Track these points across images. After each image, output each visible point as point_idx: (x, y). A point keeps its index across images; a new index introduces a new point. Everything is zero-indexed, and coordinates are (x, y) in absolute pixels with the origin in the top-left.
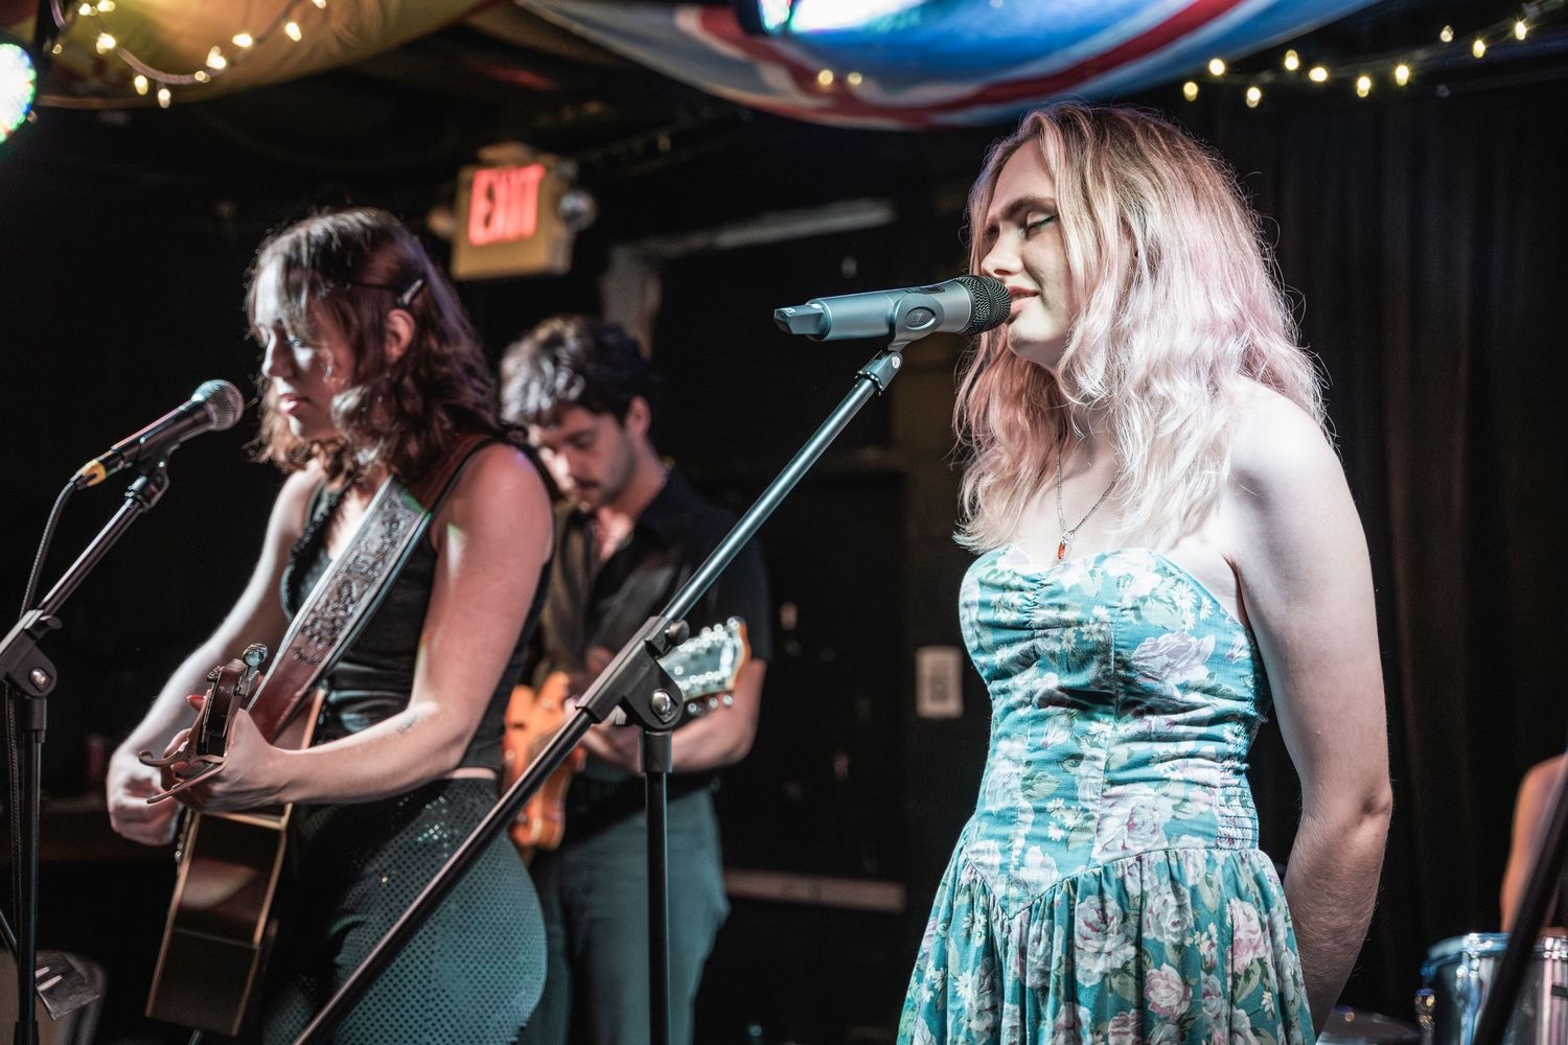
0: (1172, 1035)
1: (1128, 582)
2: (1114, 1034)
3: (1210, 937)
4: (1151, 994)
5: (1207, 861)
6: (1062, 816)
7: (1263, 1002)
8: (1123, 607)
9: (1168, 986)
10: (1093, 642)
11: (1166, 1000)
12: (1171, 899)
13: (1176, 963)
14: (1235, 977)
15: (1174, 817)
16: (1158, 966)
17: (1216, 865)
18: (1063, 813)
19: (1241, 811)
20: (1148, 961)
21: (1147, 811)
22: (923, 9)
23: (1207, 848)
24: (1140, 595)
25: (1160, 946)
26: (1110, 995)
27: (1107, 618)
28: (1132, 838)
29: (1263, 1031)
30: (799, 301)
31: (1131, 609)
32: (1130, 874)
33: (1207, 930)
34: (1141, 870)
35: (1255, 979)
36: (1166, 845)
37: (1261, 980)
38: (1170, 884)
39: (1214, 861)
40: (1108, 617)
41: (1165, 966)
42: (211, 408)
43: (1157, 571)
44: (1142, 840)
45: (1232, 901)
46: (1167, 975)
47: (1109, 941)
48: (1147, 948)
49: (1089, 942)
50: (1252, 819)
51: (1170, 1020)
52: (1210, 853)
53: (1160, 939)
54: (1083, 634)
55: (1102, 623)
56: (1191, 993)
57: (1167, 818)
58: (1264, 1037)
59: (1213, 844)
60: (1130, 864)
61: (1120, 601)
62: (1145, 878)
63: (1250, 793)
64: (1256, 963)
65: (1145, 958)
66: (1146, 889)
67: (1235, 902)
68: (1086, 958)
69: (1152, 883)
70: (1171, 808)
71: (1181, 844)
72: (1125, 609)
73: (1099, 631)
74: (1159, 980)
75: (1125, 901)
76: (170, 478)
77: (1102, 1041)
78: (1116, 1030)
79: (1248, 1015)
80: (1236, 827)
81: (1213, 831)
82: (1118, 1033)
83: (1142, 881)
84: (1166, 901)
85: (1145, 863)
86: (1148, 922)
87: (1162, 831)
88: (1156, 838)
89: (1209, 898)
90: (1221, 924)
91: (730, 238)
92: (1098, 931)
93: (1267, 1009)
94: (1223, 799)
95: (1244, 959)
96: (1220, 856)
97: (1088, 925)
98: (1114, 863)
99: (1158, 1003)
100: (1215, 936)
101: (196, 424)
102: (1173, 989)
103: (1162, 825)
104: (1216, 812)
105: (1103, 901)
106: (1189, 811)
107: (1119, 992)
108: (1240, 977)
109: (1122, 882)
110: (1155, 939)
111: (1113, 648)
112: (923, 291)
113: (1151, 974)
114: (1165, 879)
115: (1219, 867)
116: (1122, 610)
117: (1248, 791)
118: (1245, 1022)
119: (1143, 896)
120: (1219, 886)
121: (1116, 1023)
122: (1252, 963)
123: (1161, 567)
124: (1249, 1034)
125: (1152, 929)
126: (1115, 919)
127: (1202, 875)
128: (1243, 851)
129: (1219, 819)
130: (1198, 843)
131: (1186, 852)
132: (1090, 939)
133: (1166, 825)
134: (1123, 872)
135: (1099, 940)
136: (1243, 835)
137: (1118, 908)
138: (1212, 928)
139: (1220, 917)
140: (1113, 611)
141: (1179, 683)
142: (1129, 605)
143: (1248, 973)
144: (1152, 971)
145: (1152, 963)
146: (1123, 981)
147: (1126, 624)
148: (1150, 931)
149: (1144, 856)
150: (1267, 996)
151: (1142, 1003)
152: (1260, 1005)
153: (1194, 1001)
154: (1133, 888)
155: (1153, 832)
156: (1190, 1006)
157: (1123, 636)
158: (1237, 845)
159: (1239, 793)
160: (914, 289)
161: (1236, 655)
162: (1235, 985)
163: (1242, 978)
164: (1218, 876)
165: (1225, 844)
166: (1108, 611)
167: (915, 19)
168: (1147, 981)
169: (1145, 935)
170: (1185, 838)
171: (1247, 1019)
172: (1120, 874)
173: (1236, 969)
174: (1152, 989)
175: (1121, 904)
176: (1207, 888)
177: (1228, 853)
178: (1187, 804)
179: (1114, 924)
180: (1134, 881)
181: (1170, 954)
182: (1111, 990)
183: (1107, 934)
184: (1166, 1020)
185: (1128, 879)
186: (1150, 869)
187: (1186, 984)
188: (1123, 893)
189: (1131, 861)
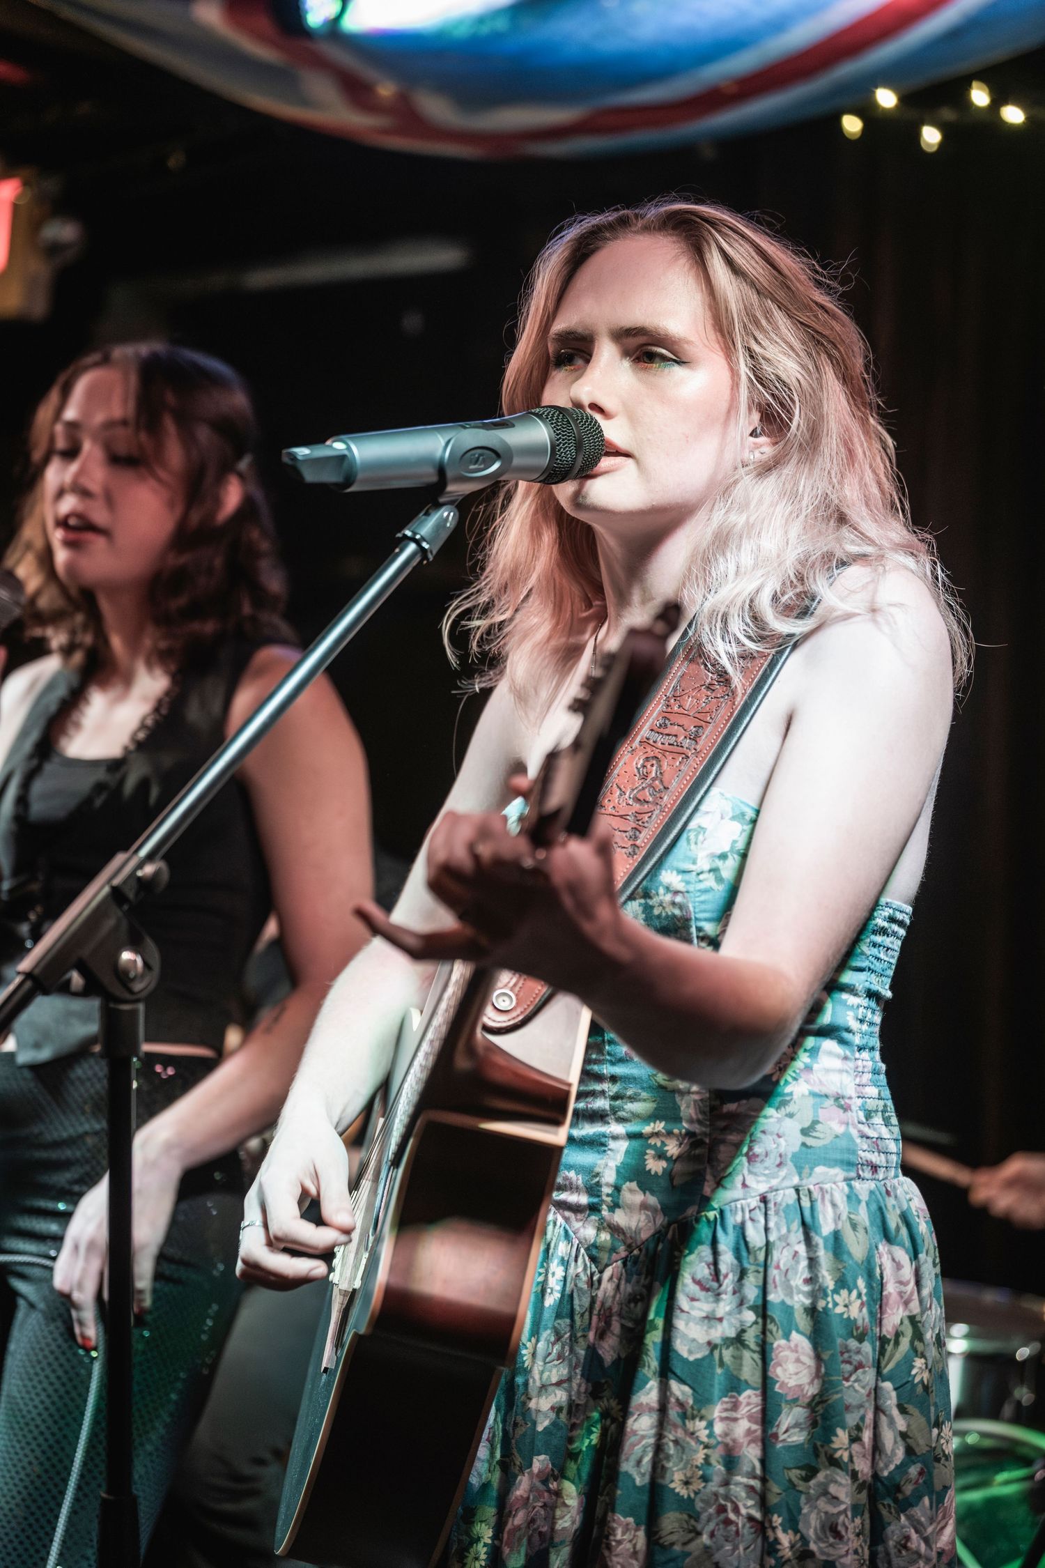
0: (802, 1420)
1: (701, 837)
2: (722, 1419)
3: (859, 1296)
4: (779, 1371)
5: (849, 1197)
6: (663, 1142)
7: (914, 1372)
8: (699, 871)
9: (798, 1360)
10: (667, 916)
11: (794, 1377)
12: (802, 1249)
13: (808, 1333)
14: (883, 1341)
15: (804, 1144)
16: (787, 1336)
17: (859, 1202)
18: (663, 1139)
19: (885, 1132)
20: (774, 1329)
21: (770, 1138)
22: (513, 11)
23: (847, 1180)
24: (719, 852)
25: (788, 1310)
26: (719, 1371)
27: (681, 887)
28: (755, 1174)
29: (910, 1408)
30: (317, 438)
31: (710, 871)
32: (752, 1219)
33: (856, 1286)
34: (766, 1214)
35: (905, 1343)
36: (796, 1180)
37: (912, 1343)
38: (801, 1230)
39: (856, 1196)
40: (683, 884)
41: (795, 1336)
43: (733, 818)
44: (765, 1175)
45: (880, 1247)
46: (796, 1346)
47: (722, 1304)
48: (774, 1313)
49: (696, 1304)
50: (896, 1140)
51: (800, 1403)
52: (850, 1186)
53: (789, 1302)
54: (652, 907)
55: (676, 892)
56: (823, 1370)
57: (796, 1147)
58: (912, 1415)
59: (853, 1174)
60: (752, 1207)
61: (694, 862)
62: (771, 1224)
63: (892, 1107)
64: (907, 1322)
65: (771, 1326)
66: (772, 1238)
67: (884, 1247)
68: (691, 1324)
69: (779, 1229)
70: (799, 1132)
71: (813, 1180)
72: (702, 873)
73: (673, 904)
74: (787, 1353)
75: (744, 1253)
77: (706, 1428)
78: (725, 1415)
79: (896, 1389)
80: (879, 1152)
81: (853, 1158)
82: (727, 1419)
83: (767, 1229)
84: (796, 1253)
85: (771, 1205)
86: (774, 1282)
87: (790, 1164)
88: (783, 1172)
89: (856, 1246)
90: (870, 1275)
92: (708, 1290)
93: (917, 1380)
94: (861, 1115)
95: (894, 1317)
96: (863, 1188)
97: (697, 1282)
98: (733, 1204)
99: (786, 1381)
100: (864, 1291)
102: (804, 1364)
103: (790, 1156)
104: (854, 1133)
105: (715, 1253)
106: (821, 1136)
107: (732, 1368)
108: (889, 1341)
109: (741, 1228)
110: (783, 1302)
111: (693, 924)
112: (486, 427)
113: (779, 1346)
114: (796, 1224)
115: (863, 1204)
116: (698, 874)
117: (890, 1103)
118: (890, 1399)
119: (768, 1246)
120: (866, 1229)
121: (725, 1406)
122: (902, 1323)
123: (738, 812)
124: (895, 1412)
125: (779, 1289)
126: (731, 1276)
127: (844, 1217)
128: (887, 1181)
129: (858, 1141)
130: (836, 1175)
131: (821, 1189)
132: (698, 1300)
133: (795, 1156)
134: (743, 1216)
135: (708, 1302)
136: (887, 1162)
137: (735, 1262)
138: (861, 1283)
139: (870, 1270)
140: (687, 877)
142: (706, 867)
143: (898, 1335)
144: (779, 1343)
145: (780, 1332)
146: (737, 1353)
147: (706, 891)
148: (776, 1292)
149: (770, 1196)
150: (919, 1363)
151: (766, 1384)
152: (910, 1375)
153: (826, 1379)
154: (755, 1236)
155: (780, 1165)
156: (823, 1385)
157: (703, 907)
158: (881, 1175)
159: (881, 1108)
160: (472, 423)
162: (882, 1352)
163: (892, 1343)
164: (863, 1216)
165: (867, 1174)
166: (680, 877)
167: (501, 24)
168: (773, 1355)
169: (771, 1297)
170: (820, 1170)
171: (894, 1394)
172: (739, 1219)
173: (884, 1332)
174: (780, 1365)
175: (738, 1257)
176: (851, 1232)
177: (872, 1185)
178: (819, 1126)
179: (728, 1283)
180: (755, 1228)
181: (802, 1321)
182: (722, 1363)
183: (719, 1294)
184: (795, 1401)
185: (749, 1225)
186: (777, 1213)
187: (818, 1358)
188: (742, 1242)
189: (754, 1202)
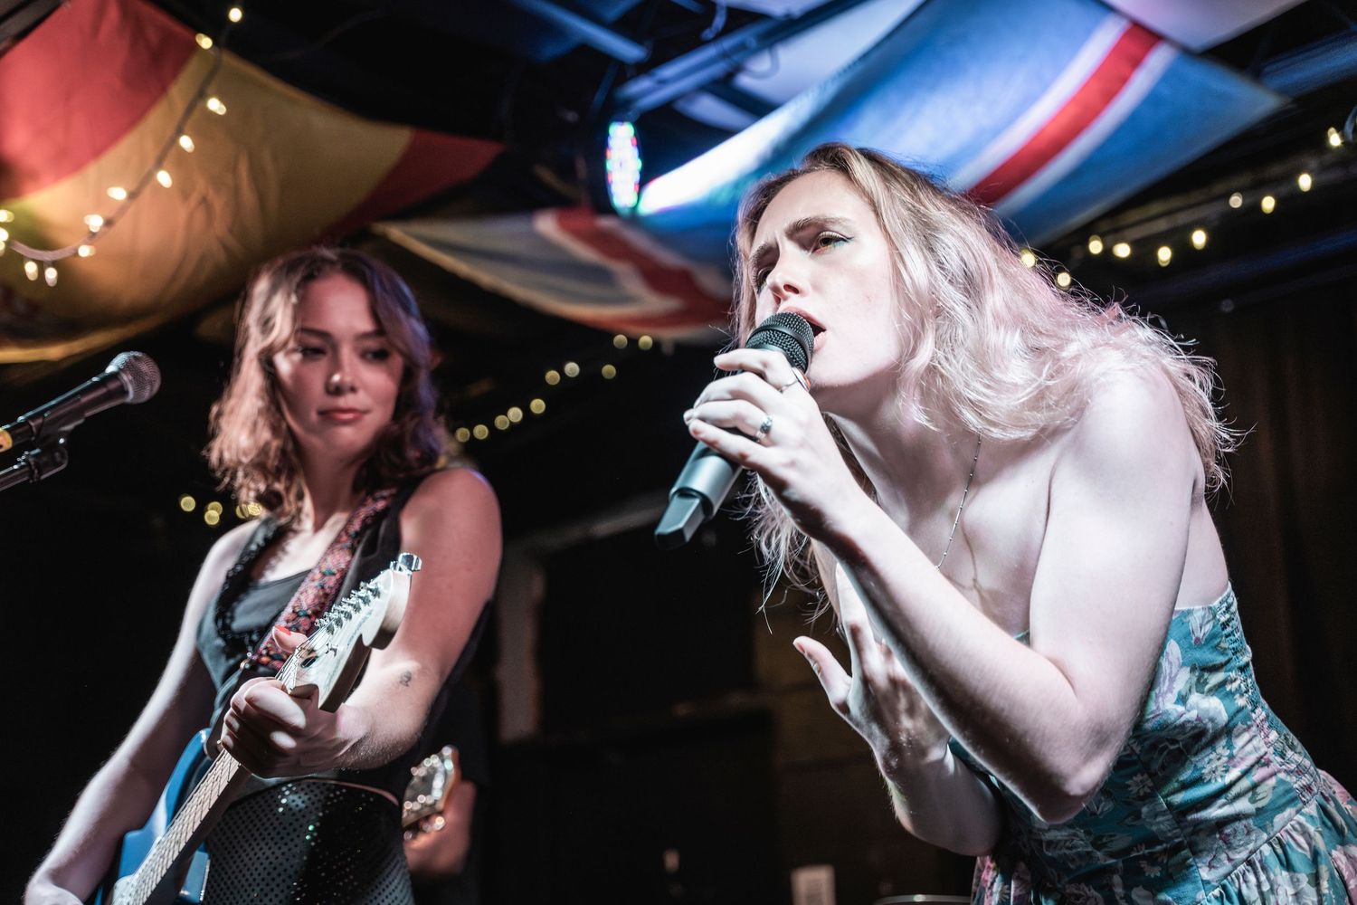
23: (1298, 812)
28: (1233, 848)
34: (1255, 873)
36: (1265, 836)
42: (126, 378)
59: (1300, 805)
62: (1262, 878)
66: (1266, 888)
76: (69, 463)
81: (1292, 795)
83: (1259, 884)
85: (1257, 864)
87: (1255, 828)
88: (1253, 836)
91: (605, 527)
101: (110, 396)
104: (1282, 776)
106: (1264, 794)
119: (1264, 896)
129: (1288, 779)
130: (1289, 815)
131: (1286, 831)
141: (1175, 700)
149: (1252, 858)
154: (1249, 894)
155: (1248, 833)
161: (1201, 635)
165: (1307, 797)
170: (1277, 819)
178: (1259, 790)
180: (1249, 887)
185: (1244, 887)
